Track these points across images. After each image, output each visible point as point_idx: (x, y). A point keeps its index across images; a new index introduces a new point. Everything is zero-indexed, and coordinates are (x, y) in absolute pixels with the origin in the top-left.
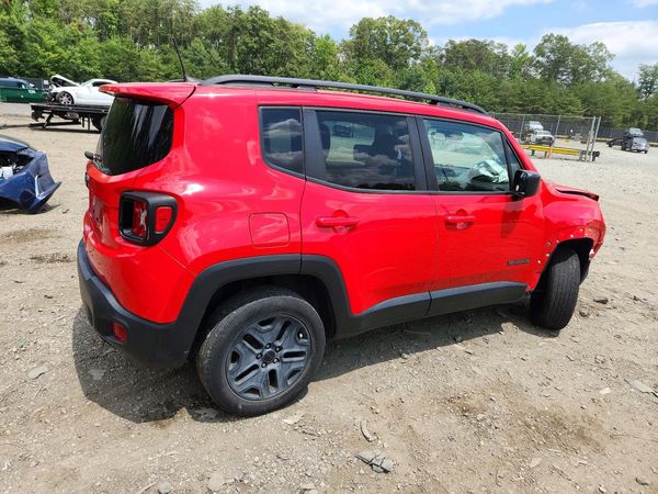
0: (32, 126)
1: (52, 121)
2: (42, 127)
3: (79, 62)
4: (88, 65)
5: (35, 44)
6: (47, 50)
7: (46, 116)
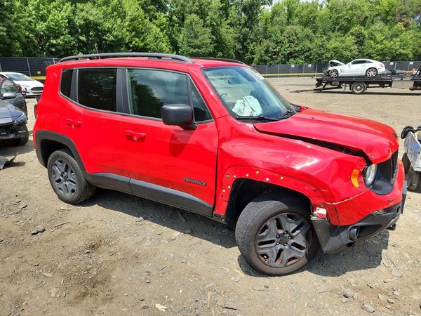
0: (315, 90)
1: (327, 86)
2: (320, 91)
3: (398, 47)
4: (403, 49)
5: (371, 41)
6: (378, 43)
7: (324, 84)
